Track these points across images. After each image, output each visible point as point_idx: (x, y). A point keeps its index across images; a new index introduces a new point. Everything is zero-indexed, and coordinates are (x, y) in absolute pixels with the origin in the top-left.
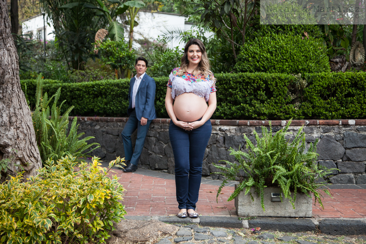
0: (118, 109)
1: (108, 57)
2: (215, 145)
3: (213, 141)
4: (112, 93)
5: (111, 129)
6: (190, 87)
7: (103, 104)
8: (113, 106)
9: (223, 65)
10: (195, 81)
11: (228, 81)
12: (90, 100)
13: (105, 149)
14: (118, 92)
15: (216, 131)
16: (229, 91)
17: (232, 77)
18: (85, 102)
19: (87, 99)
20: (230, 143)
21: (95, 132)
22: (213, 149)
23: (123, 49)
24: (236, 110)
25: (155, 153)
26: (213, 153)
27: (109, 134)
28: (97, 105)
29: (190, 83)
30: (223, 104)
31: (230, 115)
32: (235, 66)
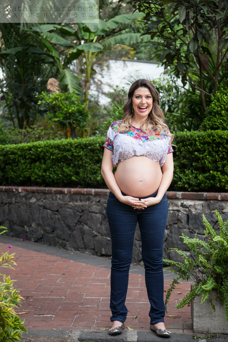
0: (58, 177)
1: (55, 112)
2: (176, 226)
3: (173, 220)
4: (52, 157)
5: (49, 202)
6: (141, 147)
7: (41, 171)
8: (53, 173)
9: (192, 121)
10: (148, 139)
11: (194, 142)
12: (27, 166)
13: (42, 229)
14: (59, 155)
15: (177, 207)
16: (194, 154)
17: (198, 136)
18: (21, 168)
19: (23, 164)
20: (196, 223)
21: (31, 206)
22: (173, 231)
23: (73, 103)
24: (204, 179)
25: (101, 234)
26: (173, 235)
27: (47, 209)
28: (35, 172)
29: (141, 142)
30: (187, 172)
31: (196, 186)
32: (204, 122)
